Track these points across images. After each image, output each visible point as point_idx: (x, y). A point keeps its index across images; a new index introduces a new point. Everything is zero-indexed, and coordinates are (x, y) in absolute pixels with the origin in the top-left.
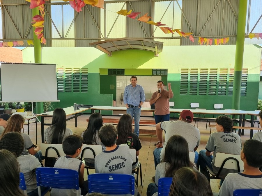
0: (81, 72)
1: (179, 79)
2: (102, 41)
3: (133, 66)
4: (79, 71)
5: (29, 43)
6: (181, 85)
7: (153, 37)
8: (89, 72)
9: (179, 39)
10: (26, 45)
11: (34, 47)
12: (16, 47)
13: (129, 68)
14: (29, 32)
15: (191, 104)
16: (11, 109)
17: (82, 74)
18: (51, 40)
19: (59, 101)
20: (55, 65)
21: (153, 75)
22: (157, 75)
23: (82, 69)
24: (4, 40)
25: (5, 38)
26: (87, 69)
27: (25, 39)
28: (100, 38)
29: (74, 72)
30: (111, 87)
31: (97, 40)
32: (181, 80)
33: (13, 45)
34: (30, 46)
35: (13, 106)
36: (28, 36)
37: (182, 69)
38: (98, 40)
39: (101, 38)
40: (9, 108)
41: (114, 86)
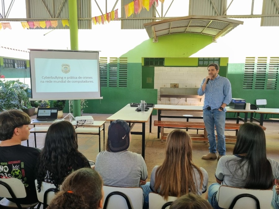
0: (118, 62)
1: (242, 70)
2: (157, 21)
3: (184, 54)
4: (117, 60)
5: (64, 23)
6: (245, 77)
7: (226, 15)
8: (128, 62)
9: (259, 17)
10: (60, 27)
11: (69, 30)
12: (48, 29)
13: (180, 57)
14: (62, 10)
15: (257, 101)
16: (34, 107)
17: (120, 64)
18: (90, 20)
19: (102, 98)
20: (97, 52)
21: (199, 66)
22: (203, 66)
23: (120, 58)
24: (29, 20)
25: (30, 18)
26: (127, 58)
27: (57, 19)
28: (155, 17)
29: (110, 62)
30: (147, 80)
31: (150, 19)
32: (245, 71)
33: (46, 27)
34: (65, 28)
35: (35, 104)
36: (60, 14)
37: (247, 58)
38: (152, 20)
39: (157, 17)
40: (32, 107)
41: (151, 79)
